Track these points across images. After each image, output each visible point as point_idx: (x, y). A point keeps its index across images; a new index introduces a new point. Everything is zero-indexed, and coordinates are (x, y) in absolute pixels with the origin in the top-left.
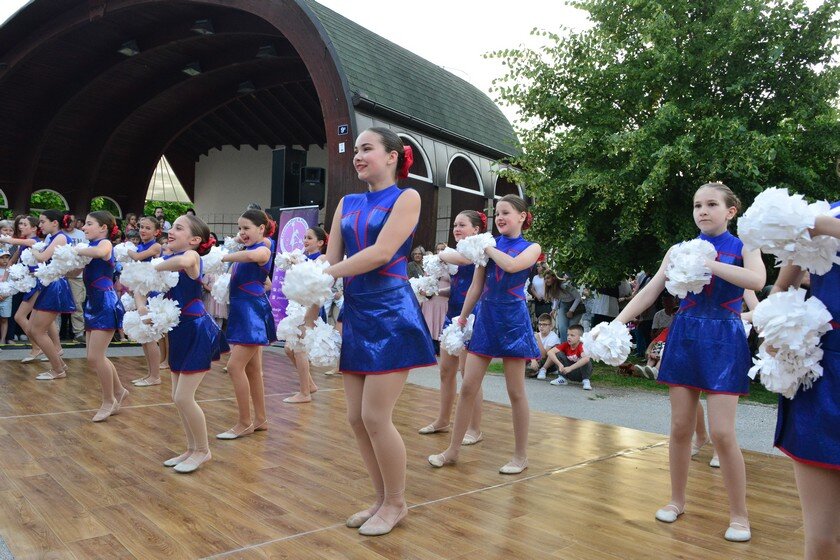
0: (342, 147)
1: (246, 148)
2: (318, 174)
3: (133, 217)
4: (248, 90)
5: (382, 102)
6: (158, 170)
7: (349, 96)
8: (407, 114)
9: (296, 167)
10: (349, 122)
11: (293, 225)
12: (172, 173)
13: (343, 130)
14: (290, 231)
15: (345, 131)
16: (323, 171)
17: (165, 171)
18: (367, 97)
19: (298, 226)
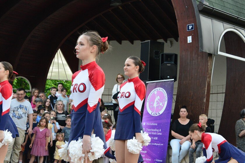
0: (190, 39)
1: (126, 43)
2: (173, 58)
3: (37, 91)
4: (118, 4)
5: (217, 8)
6: (55, 60)
7: (196, 4)
8: (235, 15)
9: (157, 53)
10: (195, 22)
11: (156, 93)
12: (65, 62)
13: (190, 27)
14: (154, 97)
15: (192, 28)
16: (176, 56)
17: (60, 62)
18: (207, 4)
19: (159, 93)
